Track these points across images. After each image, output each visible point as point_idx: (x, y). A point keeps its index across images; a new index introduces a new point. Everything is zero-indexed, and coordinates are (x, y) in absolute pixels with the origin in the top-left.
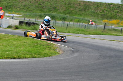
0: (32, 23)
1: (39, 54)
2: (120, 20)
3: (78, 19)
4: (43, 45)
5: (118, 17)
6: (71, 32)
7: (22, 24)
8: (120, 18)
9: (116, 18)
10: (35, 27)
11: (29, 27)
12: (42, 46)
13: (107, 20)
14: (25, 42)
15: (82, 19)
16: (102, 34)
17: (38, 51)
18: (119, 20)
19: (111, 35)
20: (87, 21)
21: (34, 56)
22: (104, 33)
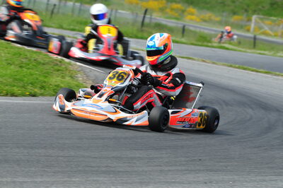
1: (42, 87)
4: (44, 64)
6: (65, 26)
12: (41, 67)
16: (140, 35)
17: (37, 79)
21: (33, 92)
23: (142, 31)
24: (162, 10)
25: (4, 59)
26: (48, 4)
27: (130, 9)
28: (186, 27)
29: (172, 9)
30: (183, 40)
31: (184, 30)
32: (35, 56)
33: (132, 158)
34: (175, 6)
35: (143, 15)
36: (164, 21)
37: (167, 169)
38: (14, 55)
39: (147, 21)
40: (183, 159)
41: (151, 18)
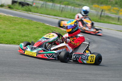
0: (25, 4)
2: (112, 6)
3: (68, 1)
5: (109, 3)
6: (67, 16)
7: (15, 4)
8: (111, 4)
9: (107, 4)
10: (29, 9)
11: (23, 8)
13: (98, 5)
14: (38, 27)
15: (72, 2)
16: (99, 21)
18: (110, 6)
19: (109, 23)
20: (77, 4)
22: (102, 21)
23: (100, 19)
24: (109, 10)
25: (42, 30)
26: (60, 7)
27: (95, 9)
28: (120, 18)
29: (114, 10)
30: (118, 23)
31: (119, 19)
32: (54, 29)
33: (96, 74)
34: (115, 8)
35: (101, 12)
36: (110, 15)
37: (111, 79)
38: (46, 28)
39: (103, 15)
40: (118, 75)
41: (104, 14)
